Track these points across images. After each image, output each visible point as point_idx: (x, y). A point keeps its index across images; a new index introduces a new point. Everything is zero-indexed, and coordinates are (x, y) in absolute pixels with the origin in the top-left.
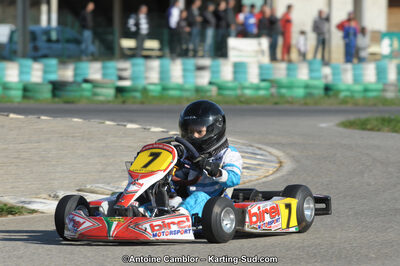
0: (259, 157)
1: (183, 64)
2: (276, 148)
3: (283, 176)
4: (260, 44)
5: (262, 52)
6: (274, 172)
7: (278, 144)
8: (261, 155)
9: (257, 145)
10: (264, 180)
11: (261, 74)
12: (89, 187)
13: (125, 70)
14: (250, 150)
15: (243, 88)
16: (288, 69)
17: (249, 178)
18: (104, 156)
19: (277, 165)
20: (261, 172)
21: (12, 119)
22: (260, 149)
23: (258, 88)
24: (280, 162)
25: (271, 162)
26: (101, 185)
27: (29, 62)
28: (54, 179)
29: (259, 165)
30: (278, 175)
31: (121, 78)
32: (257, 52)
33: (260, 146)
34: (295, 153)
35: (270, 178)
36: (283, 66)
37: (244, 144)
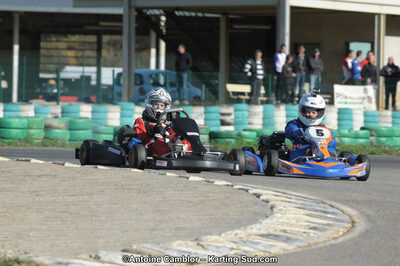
0: (329, 216)
1: (286, 110)
2: (351, 207)
3: (354, 238)
4: (365, 91)
5: (369, 99)
6: (345, 234)
7: (353, 201)
8: (333, 213)
9: (329, 202)
10: (333, 242)
11: (365, 122)
12: (135, 247)
13: (229, 114)
14: (320, 207)
15: (342, 136)
16: (393, 117)
17: (316, 240)
18: (159, 211)
19: (350, 225)
20: (330, 234)
21: (67, 168)
22: (332, 206)
23: (357, 137)
24: (353, 222)
25: (343, 221)
26: (148, 246)
27: (132, 105)
28: (99, 238)
29: (328, 225)
30: (348, 237)
31: (224, 123)
32: (364, 99)
33: (333, 203)
34: (369, 212)
35: (339, 240)
36: (389, 113)
37: (315, 201)
